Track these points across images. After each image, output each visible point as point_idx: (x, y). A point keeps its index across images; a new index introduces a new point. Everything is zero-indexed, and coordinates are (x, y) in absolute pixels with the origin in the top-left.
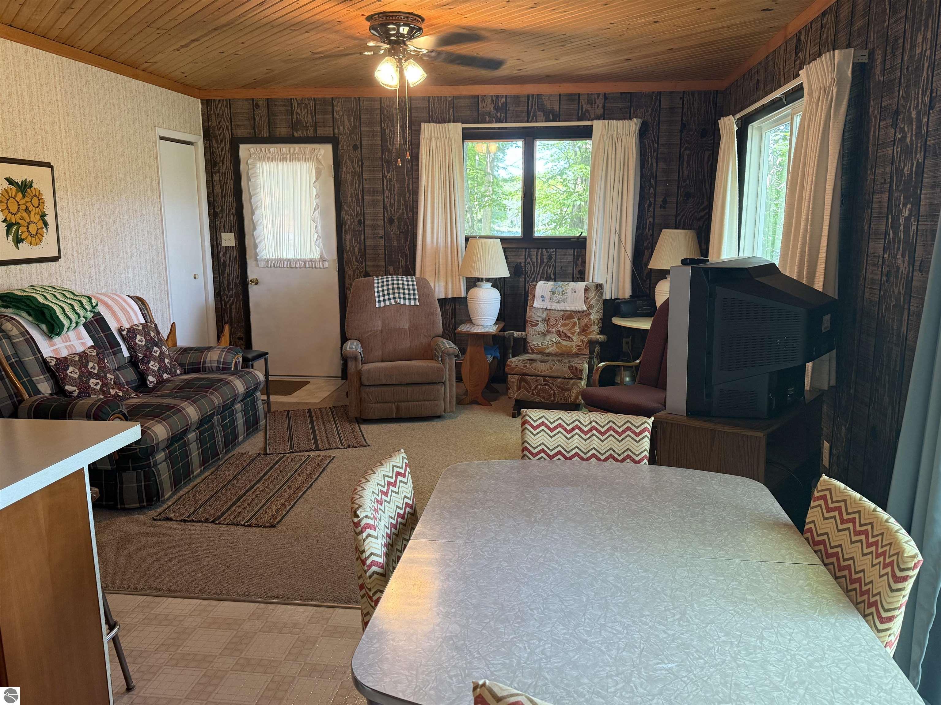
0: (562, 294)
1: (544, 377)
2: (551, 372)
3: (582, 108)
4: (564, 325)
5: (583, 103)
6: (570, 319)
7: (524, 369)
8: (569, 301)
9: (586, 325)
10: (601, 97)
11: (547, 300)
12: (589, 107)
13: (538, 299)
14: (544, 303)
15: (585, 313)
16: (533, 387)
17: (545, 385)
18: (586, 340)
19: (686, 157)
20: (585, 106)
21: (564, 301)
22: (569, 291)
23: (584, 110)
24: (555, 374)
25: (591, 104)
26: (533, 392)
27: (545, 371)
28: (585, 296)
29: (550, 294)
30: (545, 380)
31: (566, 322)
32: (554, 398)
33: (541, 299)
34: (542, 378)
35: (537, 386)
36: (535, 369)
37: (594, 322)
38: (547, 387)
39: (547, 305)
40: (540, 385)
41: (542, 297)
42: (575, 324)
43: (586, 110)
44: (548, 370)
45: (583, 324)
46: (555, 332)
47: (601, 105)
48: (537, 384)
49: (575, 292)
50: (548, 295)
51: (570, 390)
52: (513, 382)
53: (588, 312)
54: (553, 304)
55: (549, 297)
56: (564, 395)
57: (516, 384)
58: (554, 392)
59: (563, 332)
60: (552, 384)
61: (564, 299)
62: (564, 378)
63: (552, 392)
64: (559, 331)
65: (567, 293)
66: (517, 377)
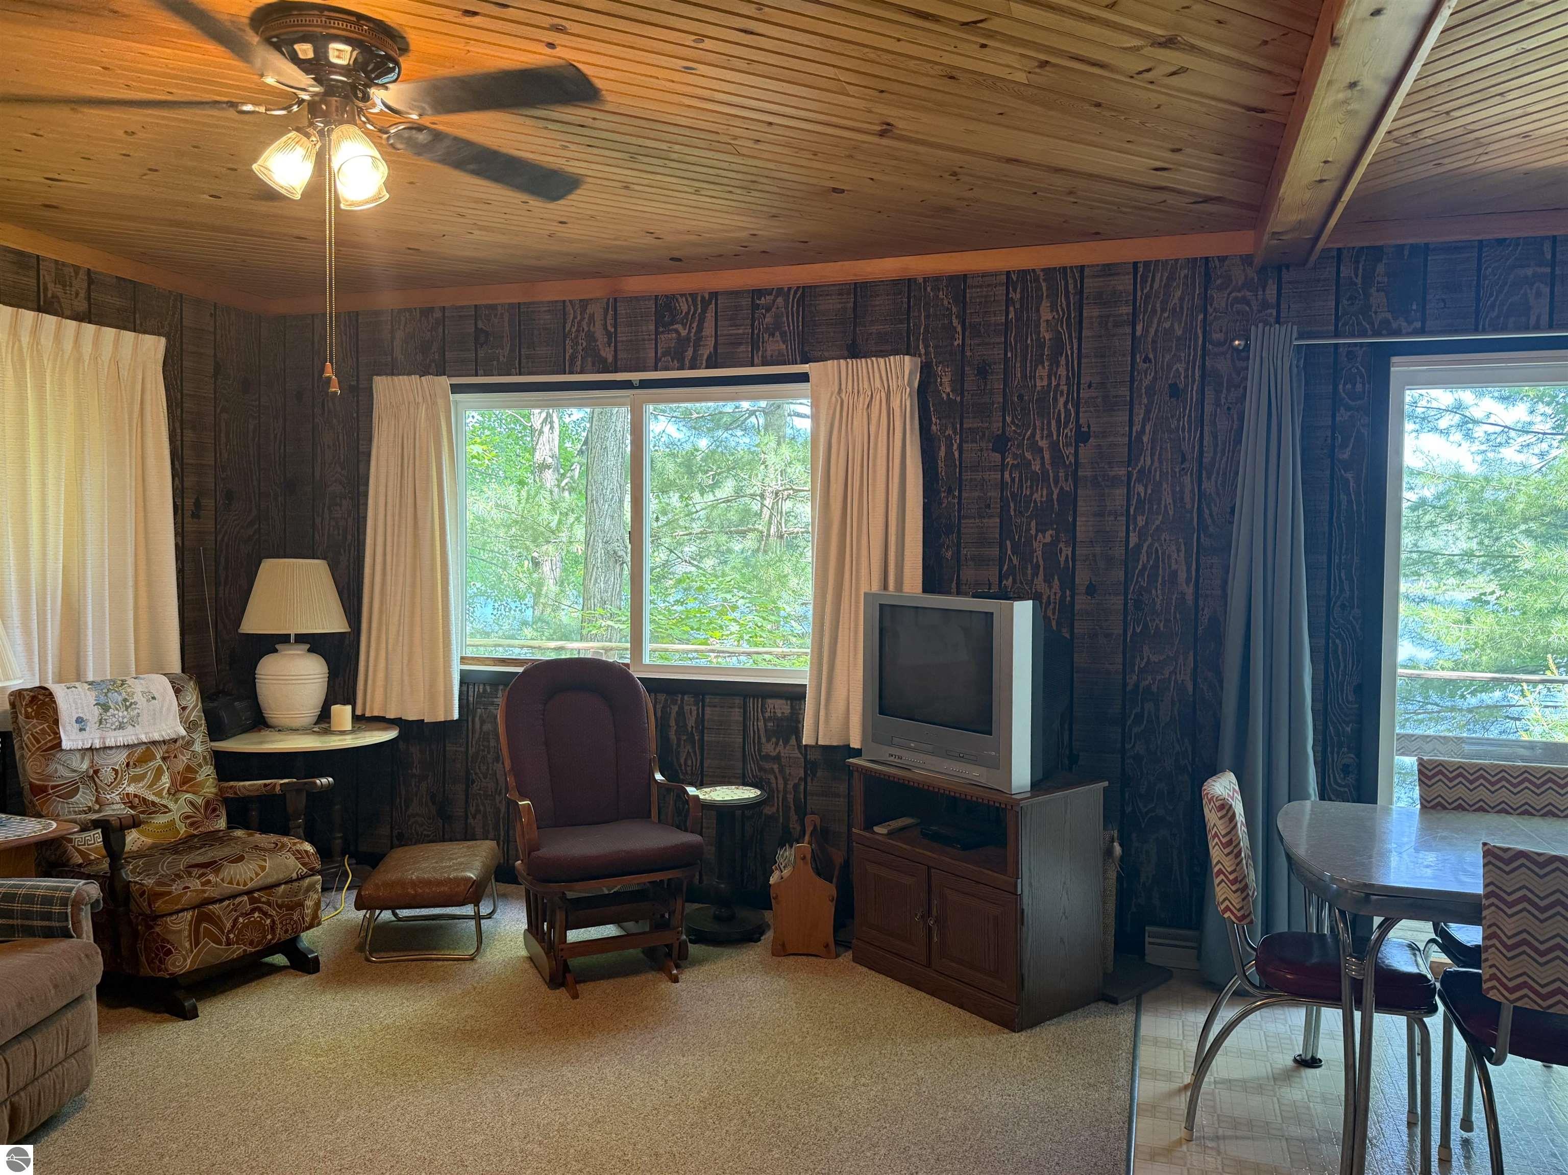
0: (127, 708)
1: (249, 893)
2: (265, 877)
3: (46, 289)
4: (135, 779)
5: (47, 277)
6: (146, 762)
7: (204, 891)
8: (144, 718)
9: (189, 768)
10: (82, 275)
11: (92, 726)
12: (59, 290)
13: (68, 728)
14: (85, 734)
15: (180, 742)
16: (228, 925)
17: (253, 911)
18: (199, 801)
19: (223, 424)
20: (51, 286)
21: (133, 722)
22: (138, 698)
23: (49, 295)
24: (270, 880)
25: (64, 286)
26: (228, 938)
27: (252, 879)
28: (179, 705)
29: (97, 711)
30: (253, 901)
31: (139, 771)
32: (274, 934)
33: (77, 726)
34: (246, 898)
35: (236, 921)
36: (231, 883)
37: (205, 758)
38: (256, 915)
39: (93, 738)
40: (242, 915)
41: (79, 720)
42: (159, 773)
43: (53, 297)
44: (257, 874)
45: (181, 767)
46: (118, 799)
47: (82, 294)
48: (235, 914)
49: (154, 698)
50: (92, 714)
51: (301, 904)
52: (180, 931)
53: (187, 738)
54: (107, 734)
55: (96, 719)
56: (292, 919)
57: (186, 933)
58: (273, 921)
59: (135, 796)
60: (268, 903)
61: (131, 719)
62: (291, 881)
63: (268, 921)
64: (128, 794)
65: (135, 703)
66: (188, 915)
